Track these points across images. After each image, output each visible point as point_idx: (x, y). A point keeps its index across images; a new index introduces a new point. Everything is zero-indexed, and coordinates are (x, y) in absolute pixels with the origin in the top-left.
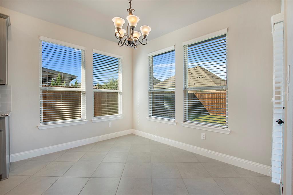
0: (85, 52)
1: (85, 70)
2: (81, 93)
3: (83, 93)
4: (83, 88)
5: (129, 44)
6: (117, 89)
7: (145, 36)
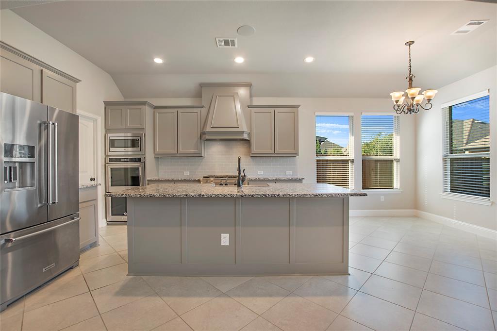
0: (354, 117)
1: (353, 137)
2: (349, 162)
3: (351, 162)
4: (352, 156)
5: (409, 112)
6: (392, 156)
7: (429, 100)
